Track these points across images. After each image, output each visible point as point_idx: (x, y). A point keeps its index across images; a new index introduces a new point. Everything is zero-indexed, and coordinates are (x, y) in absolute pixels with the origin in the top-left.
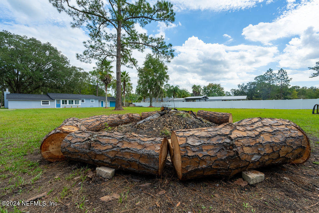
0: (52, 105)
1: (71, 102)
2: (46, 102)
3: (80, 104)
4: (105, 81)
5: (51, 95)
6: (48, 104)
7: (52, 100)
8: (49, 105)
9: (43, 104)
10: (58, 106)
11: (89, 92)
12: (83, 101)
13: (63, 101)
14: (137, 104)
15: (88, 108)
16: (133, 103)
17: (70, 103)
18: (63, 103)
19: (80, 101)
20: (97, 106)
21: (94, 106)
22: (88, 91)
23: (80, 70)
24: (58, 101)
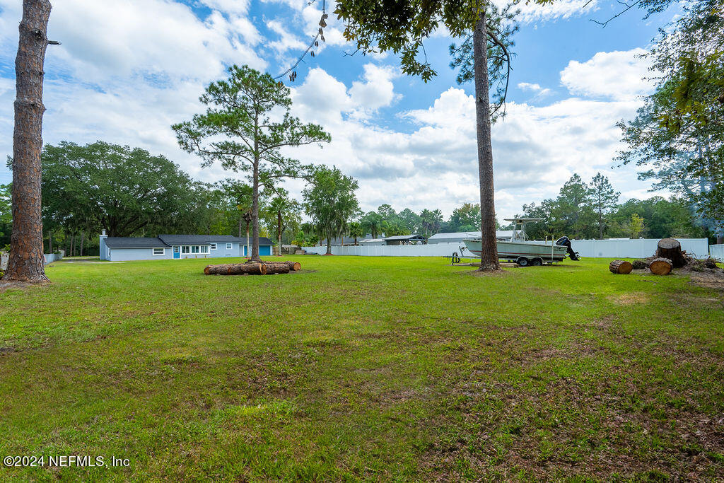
0: (168, 254)
1: (196, 249)
2: (160, 250)
3: (209, 253)
4: (245, 217)
5: (166, 238)
6: (162, 253)
7: (168, 246)
8: (164, 254)
9: (155, 253)
10: (177, 255)
11: (224, 228)
12: (213, 247)
13: (184, 248)
14: (310, 250)
15: (222, 259)
16: (303, 248)
17: (193, 252)
18: (183, 252)
19: (209, 248)
20: (237, 255)
21: (232, 256)
22: (223, 225)
23: (209, 188)
24: (177, 249)
